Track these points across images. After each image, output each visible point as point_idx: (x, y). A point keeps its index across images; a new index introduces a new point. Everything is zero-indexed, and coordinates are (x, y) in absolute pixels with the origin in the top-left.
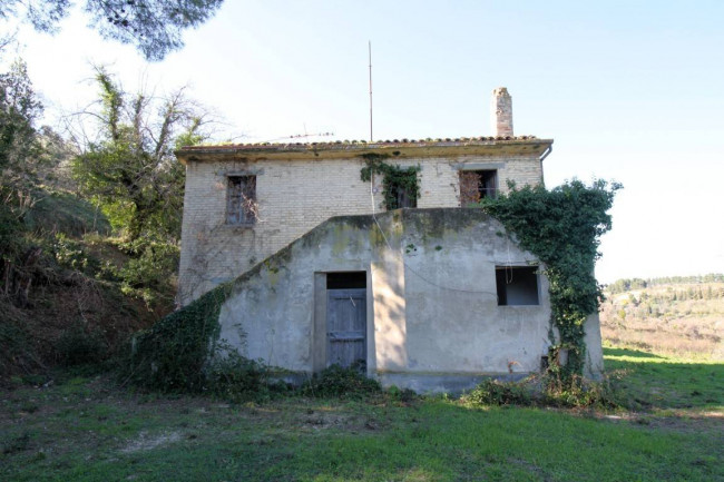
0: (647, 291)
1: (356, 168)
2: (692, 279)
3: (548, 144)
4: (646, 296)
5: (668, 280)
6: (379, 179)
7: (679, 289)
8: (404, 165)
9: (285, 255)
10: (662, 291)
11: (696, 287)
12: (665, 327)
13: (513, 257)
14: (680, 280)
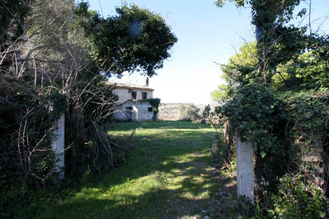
0: (166, 106)
1: (127, 91)
2: (176, 104)
3: (154, 90)
4: (165, 108)
5: (171, 104)
6: (131, 93)
7: (173, 106)
8: (135, 91)
9: (121, 104)
10: (169, 107)
11: (177, 106)
12: (168, 116)
13: (150, 106)
14: (173, 104)
